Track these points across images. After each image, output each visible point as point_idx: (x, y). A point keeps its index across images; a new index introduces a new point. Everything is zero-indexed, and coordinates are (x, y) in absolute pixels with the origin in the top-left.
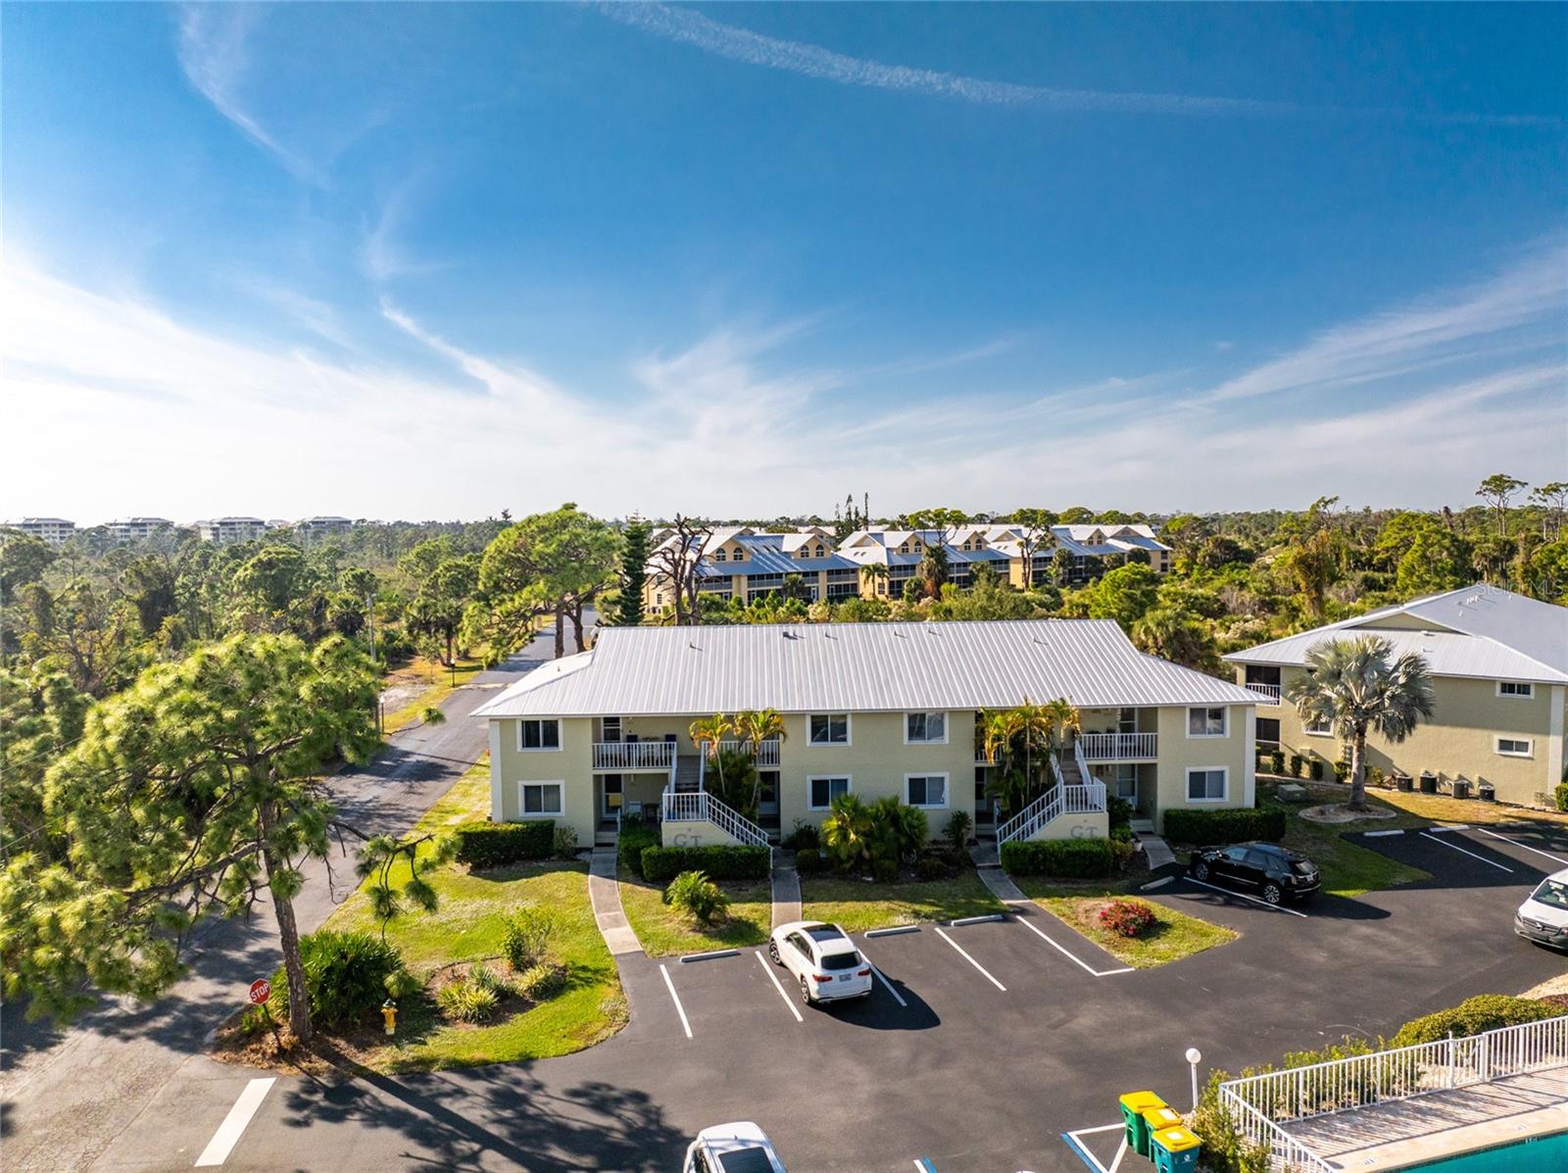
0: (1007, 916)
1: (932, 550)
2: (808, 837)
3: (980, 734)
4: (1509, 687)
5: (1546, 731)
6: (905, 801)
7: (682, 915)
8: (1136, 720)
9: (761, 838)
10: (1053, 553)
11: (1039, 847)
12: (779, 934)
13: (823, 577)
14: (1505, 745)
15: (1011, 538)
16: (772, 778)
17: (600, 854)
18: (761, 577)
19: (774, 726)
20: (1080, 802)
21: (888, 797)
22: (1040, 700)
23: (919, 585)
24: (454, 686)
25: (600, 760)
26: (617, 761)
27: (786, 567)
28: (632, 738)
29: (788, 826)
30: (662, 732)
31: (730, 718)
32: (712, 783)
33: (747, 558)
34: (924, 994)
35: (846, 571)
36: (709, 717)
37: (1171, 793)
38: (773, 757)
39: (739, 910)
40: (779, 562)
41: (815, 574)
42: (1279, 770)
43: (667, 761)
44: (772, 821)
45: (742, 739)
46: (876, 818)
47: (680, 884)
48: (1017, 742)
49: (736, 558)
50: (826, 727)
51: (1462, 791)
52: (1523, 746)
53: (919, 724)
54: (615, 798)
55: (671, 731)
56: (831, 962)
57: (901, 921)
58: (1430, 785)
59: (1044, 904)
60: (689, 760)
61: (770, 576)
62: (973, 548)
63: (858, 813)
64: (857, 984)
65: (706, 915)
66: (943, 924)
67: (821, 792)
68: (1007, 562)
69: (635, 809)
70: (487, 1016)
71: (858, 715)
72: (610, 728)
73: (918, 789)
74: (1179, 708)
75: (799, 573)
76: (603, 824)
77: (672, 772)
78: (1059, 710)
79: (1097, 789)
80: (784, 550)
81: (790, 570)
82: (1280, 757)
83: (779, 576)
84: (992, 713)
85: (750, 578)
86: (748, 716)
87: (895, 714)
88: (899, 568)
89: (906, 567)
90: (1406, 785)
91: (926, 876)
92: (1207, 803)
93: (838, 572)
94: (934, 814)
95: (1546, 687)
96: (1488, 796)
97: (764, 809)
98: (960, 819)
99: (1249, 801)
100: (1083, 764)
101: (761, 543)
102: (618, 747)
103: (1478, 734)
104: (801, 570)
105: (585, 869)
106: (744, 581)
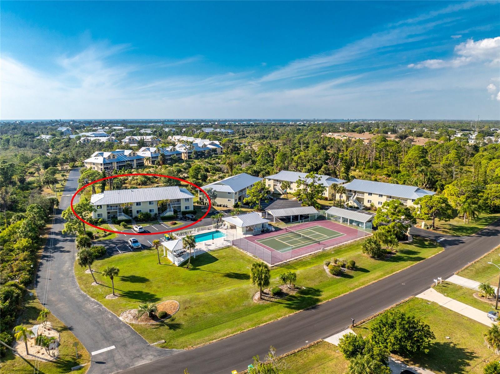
0: (160, 224)
1: (161, 154)
2: (136, 217)
3: (158, 203)
4: (229, 193)
5: (232, 198)
6: (149, 212)
7: (122, 227)
8: (179, 200)
9: (131, 218)
10: (193, 151)
11: (165, 217)
12: (134, 227)
13: (135, 161)
14: (229, 200)
15: (182, 147)
16: (131, 211)
17: (108, 222)
18: (120, 162)
19: (131, 204)
20: (171, 211)
21: (147, 212)
22: (165, 199)
23: (159, 162)
24: (60, 196)
25: (107, 210)
26: (110, 210)
27: (125, 159)
28: (111, 207)
29: (134, 216)
30: (115, 206)
31: (126, 203)
32: (123, 212)
33: (116, 157)
34: (149, 231)
35: (141, 159)
36: (123, 204)
37: (183, 209)
38: (131, 208)
39: (128, 226)
40: (124, 158)
41: (133, 160)
42: (204, 204)
43: (117, 209)
44: (131, 216)
45: (127, 206)
46: (145, 214)
47: (121, 224)
48: (162, 204)
49: (113, 158)
50: (138, 204)
51: (224, 206)
52: (230, 200)
53: (150, 203)
54: (109, 215)
55: (116, 206)
56: (140, 228)
57: (148, 225)
58: (220, 206)
59: (165, 223)
60: (120, 209)
61: (122, 162)
62: (173, 151)
63: (142, 214)
64: (143, 230)
65: (125, 226)
66: (153, 225)
67: (138, 212)
68: (181, 154)
69: (112, 216)
70: (104, 237)
71: (142, 202)
72: (108, 206)
73: (150, 211)
74: (183, 199)
75: (129, 161)
76: (108, 218)
77: (118, 211)
78: (167, 200)
79: (172, 209)
80: (125, 154)
81: (127, 160)
82: (203, 203)
83: (124, 161)
84: (159, 201)
85: (117, 162)
86: (128, 203)
87: (148, 201)
88: (154, 157)
89: (156, 157)
90: (218, 206)
91: (151, 221)
92: (187, 210)
93: (139, 159)
94: (152, 214)
95: (232, 193)
96: (226, 207)
97: (130, 214)
98: (156, 214)
99: (193, 209)
100: (171, 206)
101: (119, 153)
102: (109, 208)
103: (226, 199)
104: (129, 160)
105: (108, 223)
106: (116, 163)
